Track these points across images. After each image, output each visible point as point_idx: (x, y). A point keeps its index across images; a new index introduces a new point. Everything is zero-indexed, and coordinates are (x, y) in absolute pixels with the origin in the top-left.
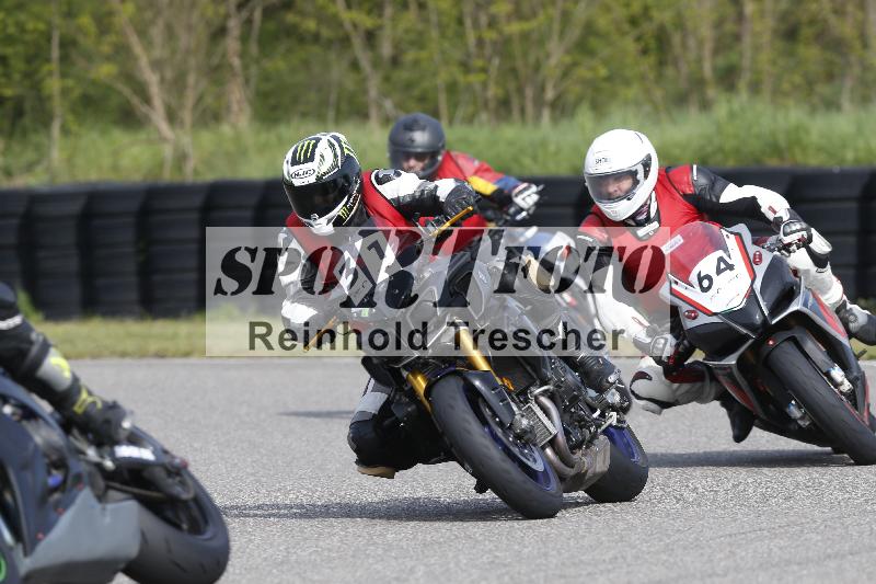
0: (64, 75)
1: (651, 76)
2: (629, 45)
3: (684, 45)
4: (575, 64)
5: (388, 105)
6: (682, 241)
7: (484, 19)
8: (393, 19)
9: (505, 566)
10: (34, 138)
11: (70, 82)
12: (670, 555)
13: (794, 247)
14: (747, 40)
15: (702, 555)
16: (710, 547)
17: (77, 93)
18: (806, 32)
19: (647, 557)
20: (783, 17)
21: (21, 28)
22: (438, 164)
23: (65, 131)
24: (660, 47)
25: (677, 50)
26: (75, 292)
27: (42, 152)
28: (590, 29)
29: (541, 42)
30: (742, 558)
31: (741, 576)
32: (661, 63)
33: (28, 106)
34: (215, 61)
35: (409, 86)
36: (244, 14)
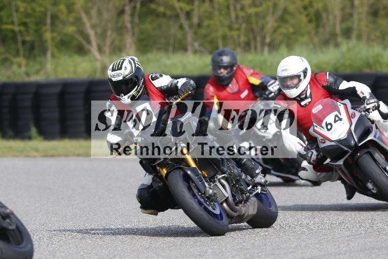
0: (52, 31)
1: (313, 32)
2: (304, 19)
3: (328, 19)
4: (279, 27)
5: (196, 45)
6: (322, 107)
7: (238, 7)
8: (199, 7)
9: (247, 249)
10: (39, 59)
11: (55, 35)
12: (321, 245)
13: (371, 110)
14: (356, 16)
15: (335, 245)
16: (338, 241)
17: (58, 39)
18: (382, 13)
19: (310, 246)
20: (372, 6)
21: (34, 10)
22: (233, 72)
23: (53, 56)
24: (317, 19)
25: (325, 20)
26: (57, 128)
27: (43, 65)
28: (285, 11)
29: (264, 17)
30: (353, 247)
31: (352, 254)
32: (317, 27)
33: (37, 44)
34: (120, 25)
35: (205, 36)
36: (132, 4)
